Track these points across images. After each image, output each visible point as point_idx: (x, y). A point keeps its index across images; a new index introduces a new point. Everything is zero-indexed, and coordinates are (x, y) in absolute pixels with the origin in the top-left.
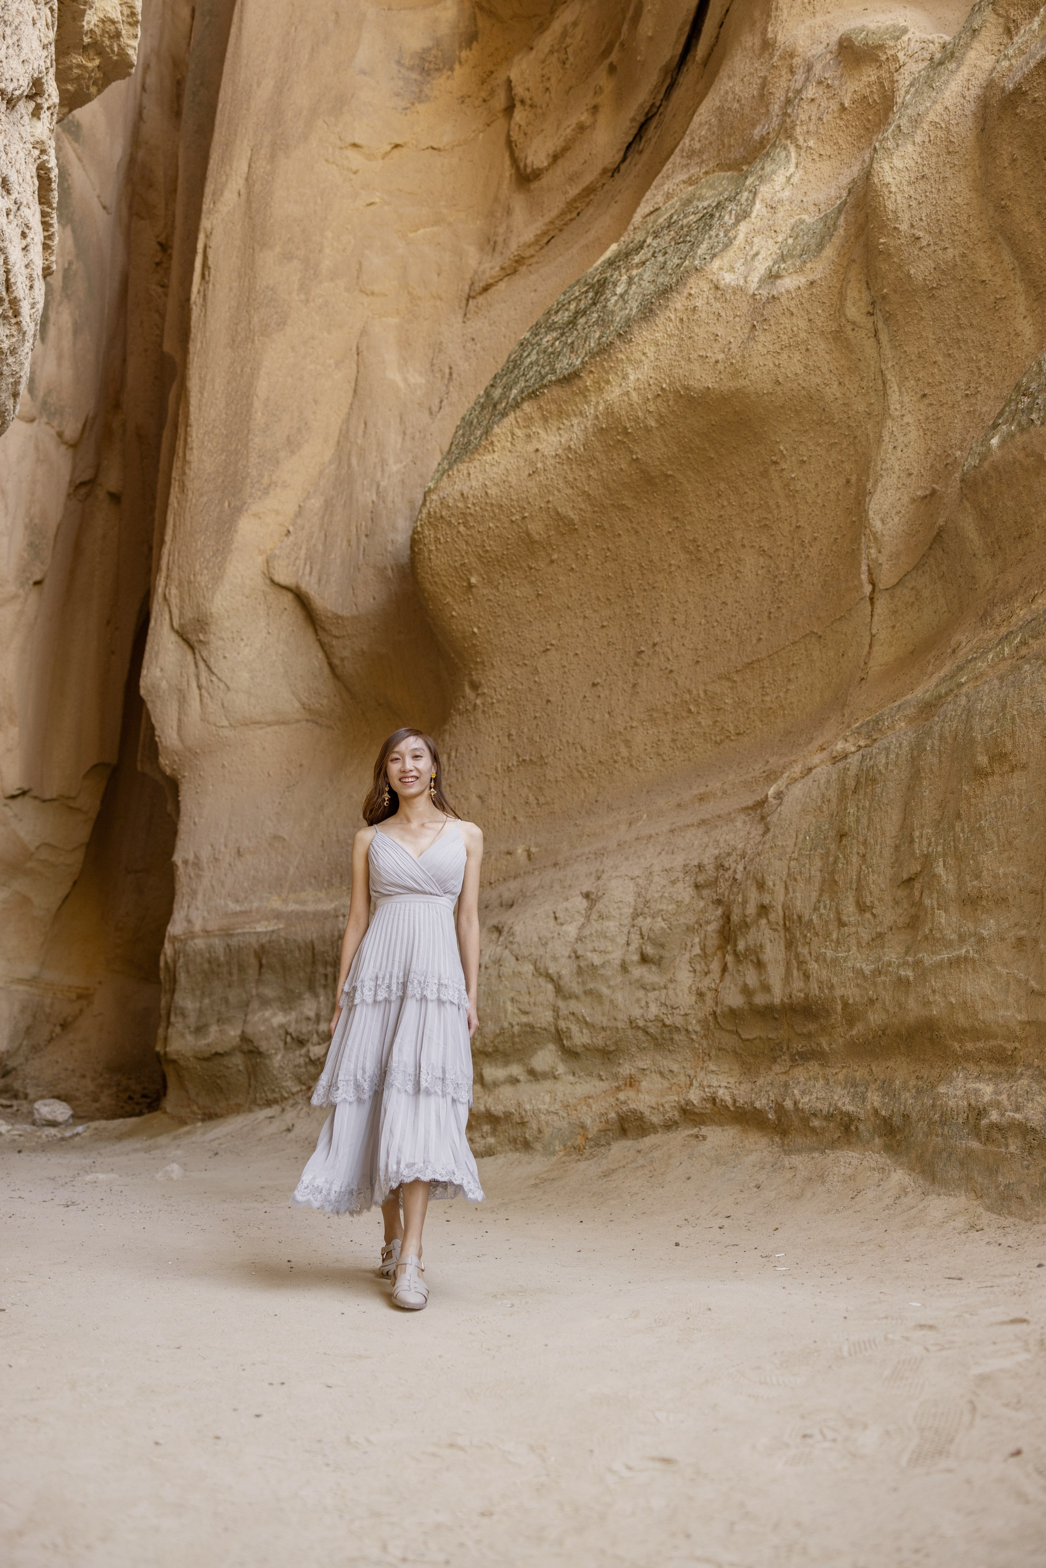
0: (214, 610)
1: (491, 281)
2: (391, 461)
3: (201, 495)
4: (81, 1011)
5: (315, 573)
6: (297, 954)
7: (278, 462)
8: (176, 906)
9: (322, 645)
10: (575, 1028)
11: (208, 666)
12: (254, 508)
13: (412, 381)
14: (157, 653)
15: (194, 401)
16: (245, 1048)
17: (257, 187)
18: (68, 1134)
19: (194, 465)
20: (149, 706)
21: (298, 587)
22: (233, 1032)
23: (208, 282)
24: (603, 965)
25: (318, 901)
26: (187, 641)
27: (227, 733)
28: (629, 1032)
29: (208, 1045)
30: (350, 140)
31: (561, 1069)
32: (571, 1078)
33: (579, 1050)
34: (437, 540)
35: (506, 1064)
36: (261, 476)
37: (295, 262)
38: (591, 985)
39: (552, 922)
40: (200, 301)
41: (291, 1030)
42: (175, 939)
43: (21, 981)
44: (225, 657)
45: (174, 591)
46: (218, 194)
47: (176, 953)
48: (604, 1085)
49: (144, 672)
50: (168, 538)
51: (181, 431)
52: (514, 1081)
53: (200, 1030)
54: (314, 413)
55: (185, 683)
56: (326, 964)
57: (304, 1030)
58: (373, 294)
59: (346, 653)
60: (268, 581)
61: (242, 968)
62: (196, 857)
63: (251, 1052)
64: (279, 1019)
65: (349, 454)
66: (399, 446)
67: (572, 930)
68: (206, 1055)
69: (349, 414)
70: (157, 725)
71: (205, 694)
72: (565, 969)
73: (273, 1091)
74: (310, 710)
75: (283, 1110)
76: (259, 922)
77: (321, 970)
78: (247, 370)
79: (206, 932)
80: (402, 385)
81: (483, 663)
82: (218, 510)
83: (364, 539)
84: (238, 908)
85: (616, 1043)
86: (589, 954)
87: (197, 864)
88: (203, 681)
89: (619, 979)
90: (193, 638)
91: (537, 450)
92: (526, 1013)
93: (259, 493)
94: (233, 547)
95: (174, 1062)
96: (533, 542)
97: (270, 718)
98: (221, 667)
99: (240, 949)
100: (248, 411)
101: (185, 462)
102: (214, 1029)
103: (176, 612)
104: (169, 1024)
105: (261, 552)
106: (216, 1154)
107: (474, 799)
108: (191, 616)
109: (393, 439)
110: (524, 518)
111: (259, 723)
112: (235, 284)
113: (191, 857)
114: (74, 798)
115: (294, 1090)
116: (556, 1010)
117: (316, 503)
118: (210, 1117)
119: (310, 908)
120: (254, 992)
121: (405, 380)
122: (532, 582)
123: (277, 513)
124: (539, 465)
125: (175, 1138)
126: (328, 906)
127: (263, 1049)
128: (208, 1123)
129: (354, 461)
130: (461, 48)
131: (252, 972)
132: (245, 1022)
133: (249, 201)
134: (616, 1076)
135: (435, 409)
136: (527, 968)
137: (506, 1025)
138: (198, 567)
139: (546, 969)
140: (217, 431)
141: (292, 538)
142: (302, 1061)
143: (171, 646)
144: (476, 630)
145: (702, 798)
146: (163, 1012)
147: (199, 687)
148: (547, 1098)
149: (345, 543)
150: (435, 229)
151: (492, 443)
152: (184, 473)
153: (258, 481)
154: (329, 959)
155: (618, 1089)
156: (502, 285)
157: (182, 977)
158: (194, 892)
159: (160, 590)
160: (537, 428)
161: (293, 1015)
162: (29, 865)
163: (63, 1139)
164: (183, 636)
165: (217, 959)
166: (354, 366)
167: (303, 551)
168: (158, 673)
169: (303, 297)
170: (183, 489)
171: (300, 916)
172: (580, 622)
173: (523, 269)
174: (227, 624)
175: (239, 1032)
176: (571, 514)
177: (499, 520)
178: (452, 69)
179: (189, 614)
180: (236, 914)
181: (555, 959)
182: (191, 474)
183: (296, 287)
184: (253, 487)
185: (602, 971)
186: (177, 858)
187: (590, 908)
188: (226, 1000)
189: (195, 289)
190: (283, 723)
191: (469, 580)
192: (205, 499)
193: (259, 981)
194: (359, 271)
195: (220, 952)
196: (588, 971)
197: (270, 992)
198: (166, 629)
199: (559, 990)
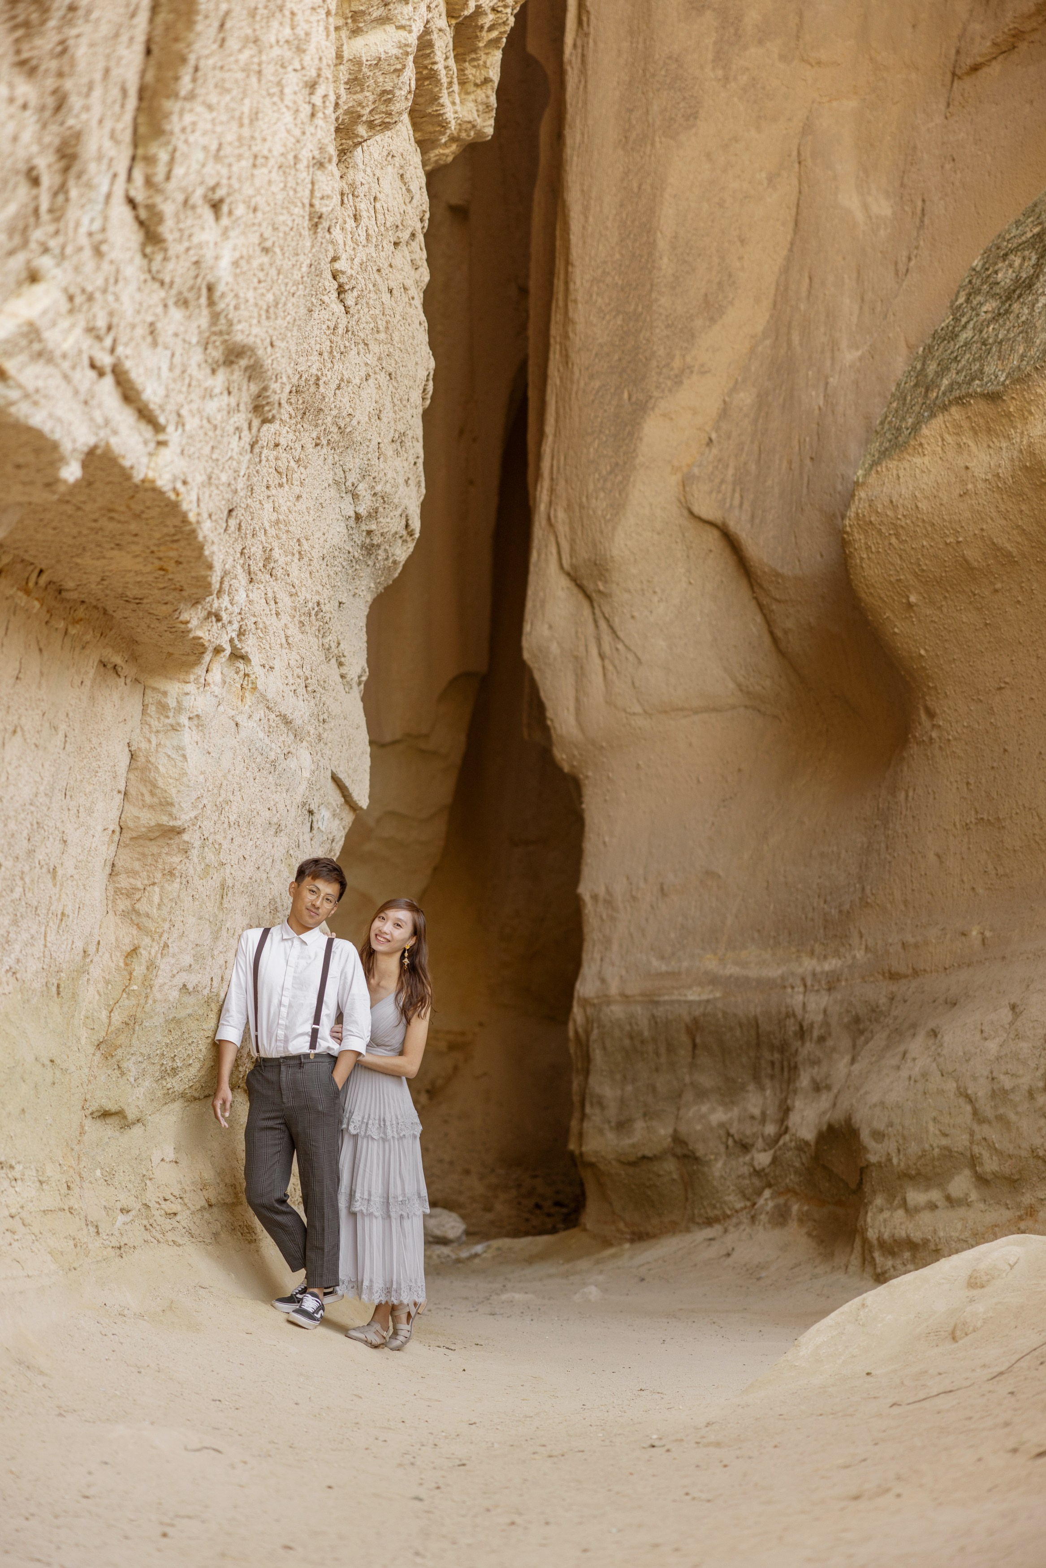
0: (615, 552)
1: (980, 60)
2: (844, 344)
3: (592, 377)
4: (456, 1068)
5: (746, 506)
6: (738, 1033)
7: (693, 336)
8: (585, 957)
9: (760, 606)
10: (986, 1154)
11: (611, 627)
12: (663, 405)
13: (875, 209)
14: (543, 603)
15: (575, 226)
16: (679, 1151)
18: (464, 1254)
19: (580, 327)
20: (537, 675)
21: (724, 524)
22: (664, 1131)
23: (587, 35)
24: (1013, 1090)
25: (763, 963)
26: (581, 587)
27: (640, 722)
28: (1031, 1162)
29: (633, 1146)
31: (974, 1196)
32: (982, 1206)
33: (989, 1177)
34: (868, 548)
35: (927, 1188)
36: (671, 356)
37: (709, 15)
38: (1001, 1111)
39: (978, 1035)
40: (576, 62)
41: (733, 1131)
42: (585, 1002)
44: (633, 617)
45: (561, 515)
47: (589, 1021)
48: (1008, 1214)
49: (527, 628)
50: (549, 429)
51: (560, 264)
52: (932, 1207)
53: (623, 1126)
54: (741, 258)
55: (582, 649)
56: (772, 1048)
57: (748, 1132)
58: (819, 63)
59: (790, 624)
60: (686, 513)
61: (671, 1048)
62: (608, 892)
63: (685, 1156)
64: (719, 1116)
65: (789, 327)
66: (855, 320)
67: (992, 1046)
68: (632, 1158)
69: (788, 259)
70: (548, 704)
71: (610, 667)
72: (980, 1090)
73: (714, 1207)
74: (748, 693)
75: (726, 1231)
76: (690, 987)
77: (767, 1055)
78: (647, 187)
79: (626, 998)
80: (860, 216)
81: (935, 688)
82: (614, 403)
83: (808, 461)
84: (664, 968)
85: (1020, 1172)
86: (1002, 1077)
87: (609, 903)
88: (606, 648)
89: (1026, 1105)
90: (590, 586)
91: (967, 468)
92: (945, 1135)
93: (669, 383)
94: (640, 459)
95: (592, 1165)
96: (973, 569)
97: (696, 703)
98: (628, 629)
99: (668, 1022)
100: (650, 254)
101: (567, 320)
102: (639, 1125)
103: (564, 544)
104: (583, 1116)
105: (675, 470)
106: (643, 1280)
107: (931, 857)
108: (586, 556)
109: (848, 306)
110: (958, 542)
111: (682, 709)
112: (625, 45)
113: (602, 892)
114: (427, 736)
115: (738, 1206)
116: (972, 1134)
117: (746, 398)
118: (640, 1237)
119: (753, 972)
120: (687, 1079)
121: (866, 207)
122: (978, 609)
123: (695, 412)
124: (970, 486)
125: (597, 1262)
126: (774, 972)
127: (700, 1153)
128: (637, 1245)
129: (796, 338)
131: (684, 1053)
132: (678, 1118)
134: (1019, 1205)
135: (902, 268)
136: (951, 1086)
137: (927, 1147)
138: (591, 487)
139: (966, 1089)
140: (609, 280)
141: (715, 451)
142: (745, 1170)
143: (561, 594)
144: (923, 652)
146: (576, 1099)
147: (602, 656)
148: (959, 1226)
149: (785, 464)
151: (921, 444)
152: (566, 336)
153: (667, 365)
154: (776, 1042)
155: (1021, 1218)
156: (996, 68)
157: (598, 1055)
158: (608, 941)
159: (542, 507)
160: (967, 439)
161: (736, 1111)
162: (368, 847)
163: (458, 1261)
164: (574, 578)
165: (640, 1033)
166: (795, 182)
167: (731, 471)
168: (546, 632)
169: (720, 73)
170: (566, 359)
171: (741, 983)
172: (1034, 660)
173: (1023, 46)
174: (634, 571)
175: (670, 1131)
176: (1008, 546)
177: (933, 539)
179: (583, 554)
180: (660, 975)
181: (974, 1078)
182: (577, 341)
183: (710, 56)
184: (659, 374)
185: (1011, 1096)
186: (585, 890)
187: (1011, 1024)
188: (653, 1089)
189: (569, 39)
190: (715, 710)
191: (908, 597)
192: (597, 384)
193: (693, 1066)
194: (800, 26)
195: (644, 1024)
196: (999, 1095)
197: (706, 1081)
198: (553, 568)
199: (975, 1112)
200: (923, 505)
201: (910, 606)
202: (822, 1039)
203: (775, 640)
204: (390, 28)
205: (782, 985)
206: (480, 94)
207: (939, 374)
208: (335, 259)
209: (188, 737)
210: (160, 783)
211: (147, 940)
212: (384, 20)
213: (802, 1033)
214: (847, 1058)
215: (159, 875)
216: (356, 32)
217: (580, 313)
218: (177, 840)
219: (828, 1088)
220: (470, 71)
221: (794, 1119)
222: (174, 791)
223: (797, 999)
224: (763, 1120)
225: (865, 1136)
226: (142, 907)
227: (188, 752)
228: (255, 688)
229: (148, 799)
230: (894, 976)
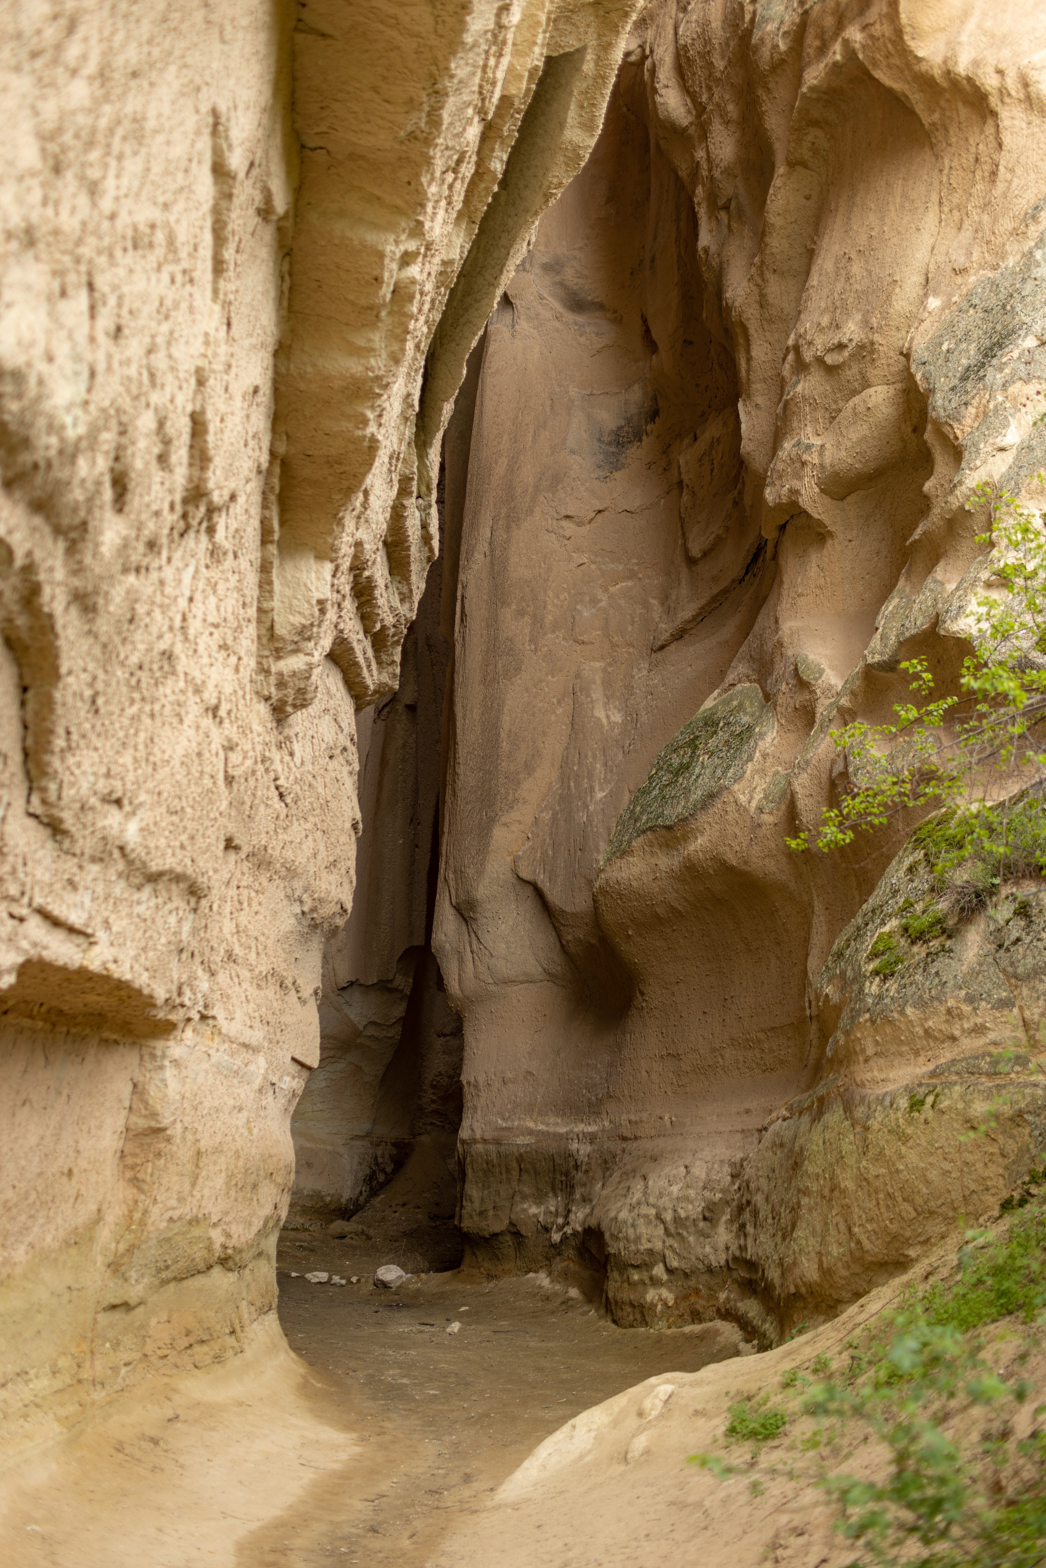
0: (479, 897)
1: (664, 643)
2: (597, 788)
3: (467, 803)
5: (547, 873)
6: (543, 1163)
7: (519, 783)
8: (464, 1116)
9: (555, 927)
10: (671, 1256)
11: (477, 937)
12: (503, 819)
13: (613, 719)
14: (442, 923)
15: (459, 724)
16: (513, 1230)
17: (498, 553)
19: (461, 777)
20: (439, 960)
21: (535, 882)
22: (504, 1219)
23: (465, 626)
24: (686, 1218)
25: (557, 1124)
26: (461, 915)
27: (492, 988)
29: (488, 1227)
30: (563, 513)
31: (665, 1279)
32: (669, 1285)
33: (673, 1270)
35: (640, 1272)
36: (507, 793)
37: (527, 618)
38: (679, 1230)
39: (667, 1182)
40: (460, 640)
41: (540, 1220)
42: (463, 1142)
43: (358, 1137)
44: (488, 931)
45: (451, 875)
46: (470, 553)
47: (465, 1152)
48: (684, 1291)
49: (434, 935)
50: (446, 830)
51: (452, 744)
52: (643, 1283)
53: (482, 1214)
54: (543, 743)
55: (462, 948)
56: (561, 1173)
57: (548, 1221)
58: (583, 642)
59: (569, 938)
60: (515, 877)
61: (508, 1170)
62: (476, 1080)
63: (516, 1233)
64: (534, 1210)
65: (569, 778)
66: (602, 776)
67: (675, 1189)
68: (488, 1234)
69: (568, 744)
70: (445, 976)
71: (476, 958)
72: (668, 1216)
73: (531, 1262)
74: (549, 973)
76: (518, 1136)
77: (559, 1177)
78: (495, 705)
79: (485, 1141)
80: (605, 721)
81: (644, 980)
82: (479, 817)
83: (578, 851)
84: (504, 1125)
85: (690, 1268)
86: (680, 1210)
87: (476, 1086)
88: (474, 948)
89: (692, 1229)
90: (466, 914)
91: (656, 865)
92: (649, 1242)
93: (506, 807)
94: (490, 848)
95: (467, 1234)
96: (661, 918)
97: (521, 978)
98: (485, 937)
99: (506, 1156)
100: (497, 740)
101: (455, 774)
102: (491, 1214)
103: (453, 891)
104: (462, 1207)
105: (510, 854)
107: (643, 1072)
108: (464, 898)
109: (599, 769)
110: (653, 904)
111: (514, 981)
112: (485, 632)
113: (472, 1080)
114: (391, 981)
115: (543, 1263)
116: (664, 1242)
117: (547, 816)
118: (490, 1275)
119: (552, 1129)
120: (517, 1188)
121: (608, 717)
122: (665, 939)
123: (520, 822)
124: (658, 875)
126: (562, 1130)
127: (523, 1232)
128: (489, 1280)
129: (572, 784)
130: (646, 423)
131: (515, 1174)
132: (511, 1210)
133: (492, 563)
135: (626, 750)
136: (653, 1211)
137: (640, 1248)
138: (466, 861)
139: (660, 1215)
140: (476, 753)
141: (530, 843)
142: (547, 1243)
143: (451, 918)
144: (636, 961)
145: (748, 1111)
146: (458, 1198)
147: (472, 952)
148: (657, 1296)
149: (566, 852)
150: (630, 583)
151: (632, 851)
152: (454, 781)
153: (506, 798)
154: (564, 1170)
155: (691, 1294)
156: (673, 647)
157: (469, 1172)
158: (475, 1108)
159: (442, 871)
160: (656, 849)
161: (542, 1208)
164: (457, 909)
165: (492, 1161)
166: (571, 704)
167: (539, 854)
168: (443, 938)
169: (533, 647)
170: (454, 794)
171: (545, 1135)
172: (695, 969)
173: (686, 637)
174: (489, 907)
175: (507, 1218)
176: (679, 908)
177: (639, 902)
178: (640, 440)
179: (462, 897)
180: (503, 1129)
181: (665, 1209)
182: (459, 783)
183: (527, 638)
184: (501, 802)
185: (685, 1222)
186: (464, 1078)
187: (685, 1177)
188: (499, 1194)
189: (457, 628)
190: (531, 982)
191: (627, 932)
192: (470, 807)
193: (519, 1180)
194: (573, 623)
195: (494, 1156)
196: (677, 1220)
197: (527, 1190)
198: (447, 903)
199: (666, 1229)
200: (634, 884)
201: (629, 936)
202: (587, 1172)
203: (562, 946)
204: (301, 655)
205: (567, 1137)
206: (390, 669)
207: (642, 813)
208: (276, 779)
209: (169, 1073)
210: (151, 1102)
211: (143, 1197)
212: (296, 651)
213: (577, 1167)
214: (600, 1185)
215: (151, 1156)
216: (279, 658)
217: (461, 770)
218: (161, 1135)
219: (591, 1201)
220: (384, 657)
221: (572, 1216)
222: (158, 1107)
223: (574, 1146)
224: (557, 1215)
225: (607, 1235)
226: (140, 1176)
227: (169, 1082)
228: (220, 1033)
229: (144, 1112)
230: (625, 1139)
